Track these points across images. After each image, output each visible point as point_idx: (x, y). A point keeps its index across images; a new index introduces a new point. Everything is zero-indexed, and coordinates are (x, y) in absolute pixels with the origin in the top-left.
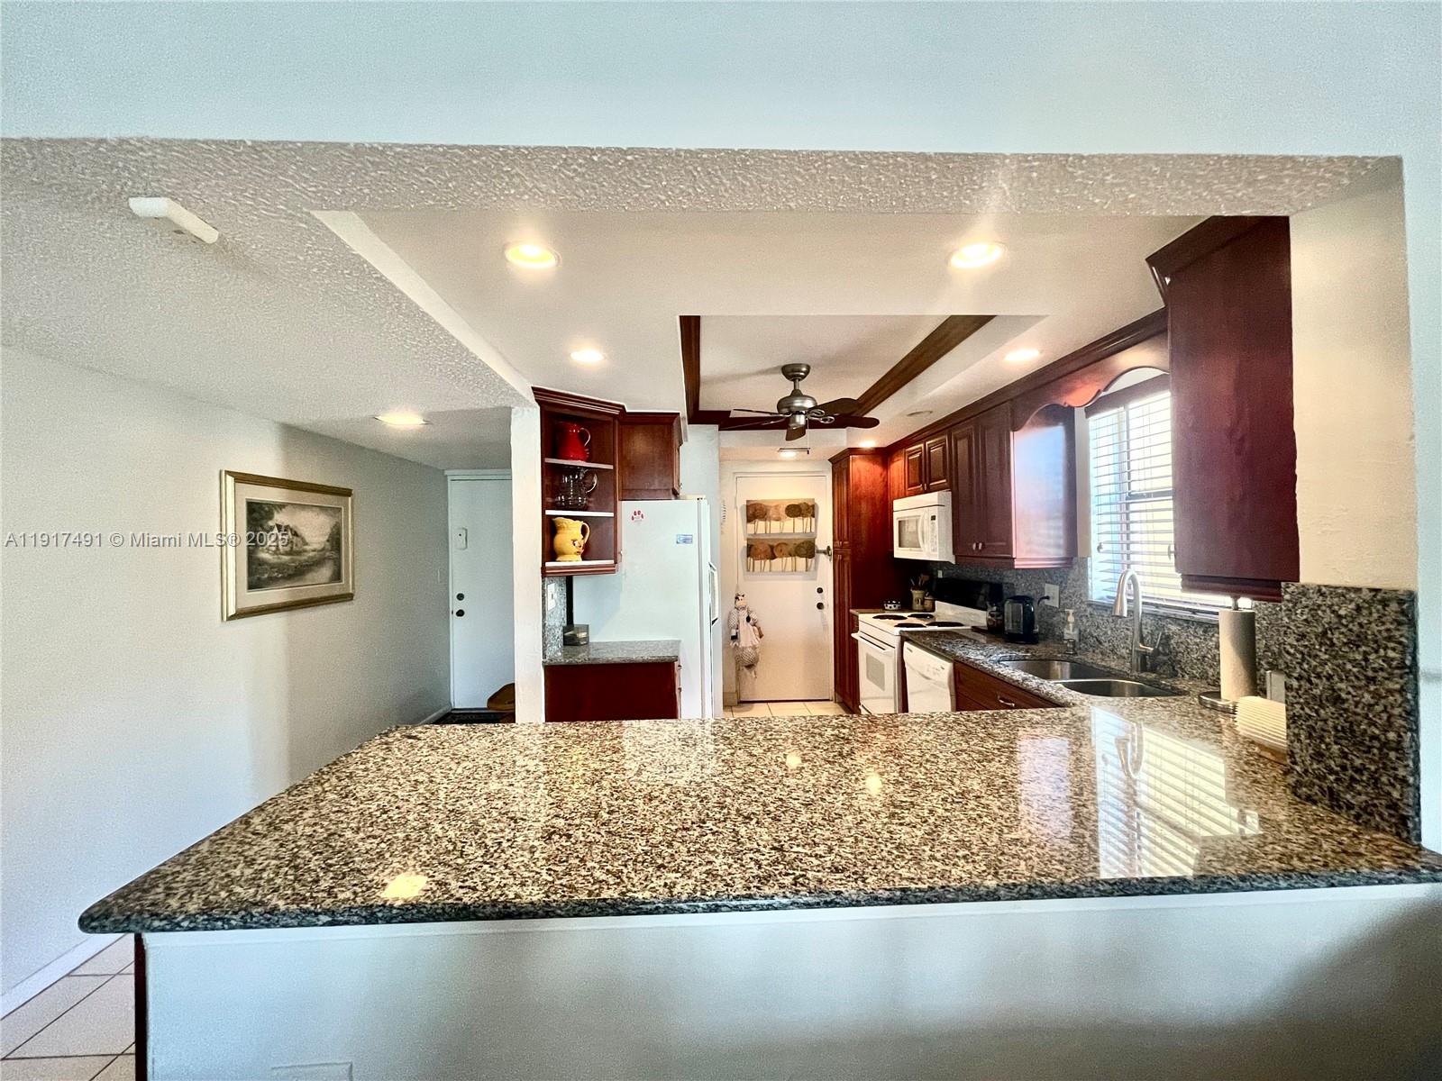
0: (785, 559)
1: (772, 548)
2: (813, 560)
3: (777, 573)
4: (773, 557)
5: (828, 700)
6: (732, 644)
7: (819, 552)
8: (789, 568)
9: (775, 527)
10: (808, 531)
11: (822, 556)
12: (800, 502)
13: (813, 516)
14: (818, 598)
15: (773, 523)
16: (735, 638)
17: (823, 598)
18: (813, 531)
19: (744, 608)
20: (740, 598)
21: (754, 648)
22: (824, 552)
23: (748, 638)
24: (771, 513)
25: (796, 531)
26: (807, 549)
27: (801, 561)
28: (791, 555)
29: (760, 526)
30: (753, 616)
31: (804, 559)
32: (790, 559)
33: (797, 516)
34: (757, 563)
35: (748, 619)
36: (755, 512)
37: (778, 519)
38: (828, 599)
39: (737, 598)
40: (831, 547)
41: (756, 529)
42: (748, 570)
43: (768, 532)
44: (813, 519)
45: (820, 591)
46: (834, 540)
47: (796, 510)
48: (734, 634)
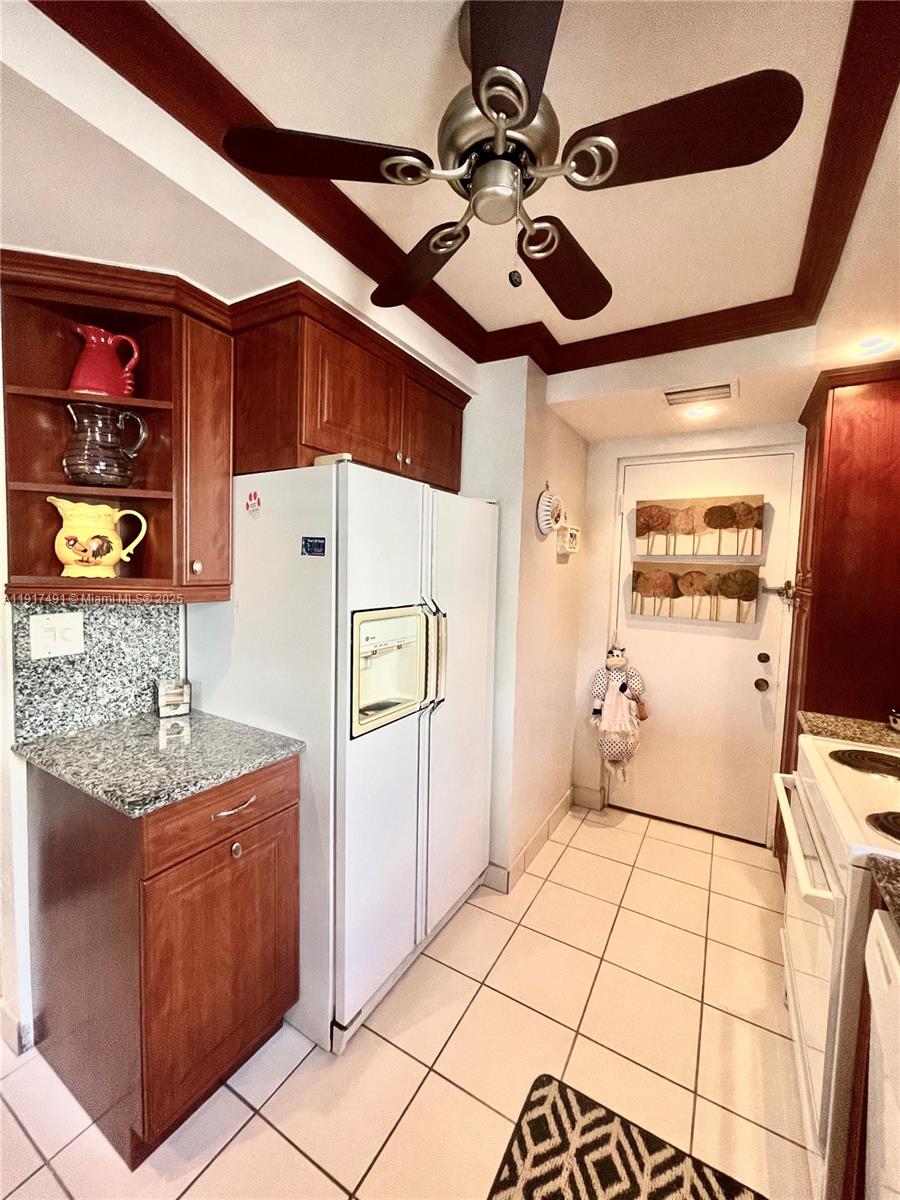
0: (697, 598)
1: (675, 578)
2: (753, 604)
3: (683, 619)
4: (677, 594)
5: (763, 846)
6: (593, 721)
7: (766, 590)
8: (705, 614)
9: (684, 545)
10: (748, 552)
11: (774, 599)
12: (733, 502)
13: (759, 526)
14: (759, 671)
15: (681, 538)
16: (597, 712)
17: (768, 671)
18: (757, 552)
19: (621, 669)
20: (615, 652)
21: (625, 735)
22: (780, 592)
23: (618, 716)
24: (678, 522)
25: (722, 553)
26: (744, 585)
27: (729, 605)
28: (709, 593)
29: (659, 543)
30: (633, 684)
31: (736, 600)
32: (707, 599)
33: (726, 527)
34: (649, 601)
35: (623, 688)
36: (651, 520)
37: (691, 532)
38: (779, 673)
39: (611, 652)
40: (793, 584)
41: (650, 548)
42: (633, 612)
43: (671, 553)
44: (759, 532)
45: (764, 658)
46: (798, 572)
47: (723, 516)
48: (598, 708)
